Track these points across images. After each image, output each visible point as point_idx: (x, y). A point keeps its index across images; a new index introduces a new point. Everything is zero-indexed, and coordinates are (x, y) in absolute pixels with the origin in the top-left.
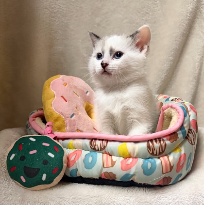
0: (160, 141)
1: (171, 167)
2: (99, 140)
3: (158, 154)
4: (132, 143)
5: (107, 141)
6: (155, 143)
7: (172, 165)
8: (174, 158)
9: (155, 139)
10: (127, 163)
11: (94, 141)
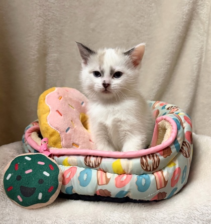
0: (153, 157)
2: (94, 156)
3: (152, 170)
4: (126, 160)
5: (102, 157)
6: (148, 159)
7: (166, 180)
8: (168, 172)
9: (149, 155)
10: (121, 180)
11: (88, 157)
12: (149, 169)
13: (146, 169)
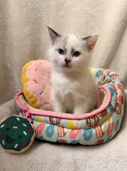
0: (95, 117)
1: (103, 134)
2: (55, 117)
4: (77, 120)
5: (60, 118)
6: (91, 119)
7: (103, 132)
8: (105, 127)
9: (92, 117)
10: (73, 134)
11: (52, 118)
12: (92, 125)
13: (90, 126)
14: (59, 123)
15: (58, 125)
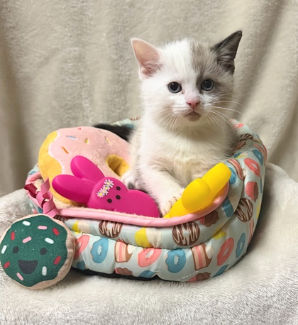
0: (191, 227)
3: (188, 244)
4: (154, 229)
7: (209, 257)
10: (147, 257)
11: (104, 223)
12: (184, 242)
13: (181, 243)
14: (118, 233)
15: (116, 238)
